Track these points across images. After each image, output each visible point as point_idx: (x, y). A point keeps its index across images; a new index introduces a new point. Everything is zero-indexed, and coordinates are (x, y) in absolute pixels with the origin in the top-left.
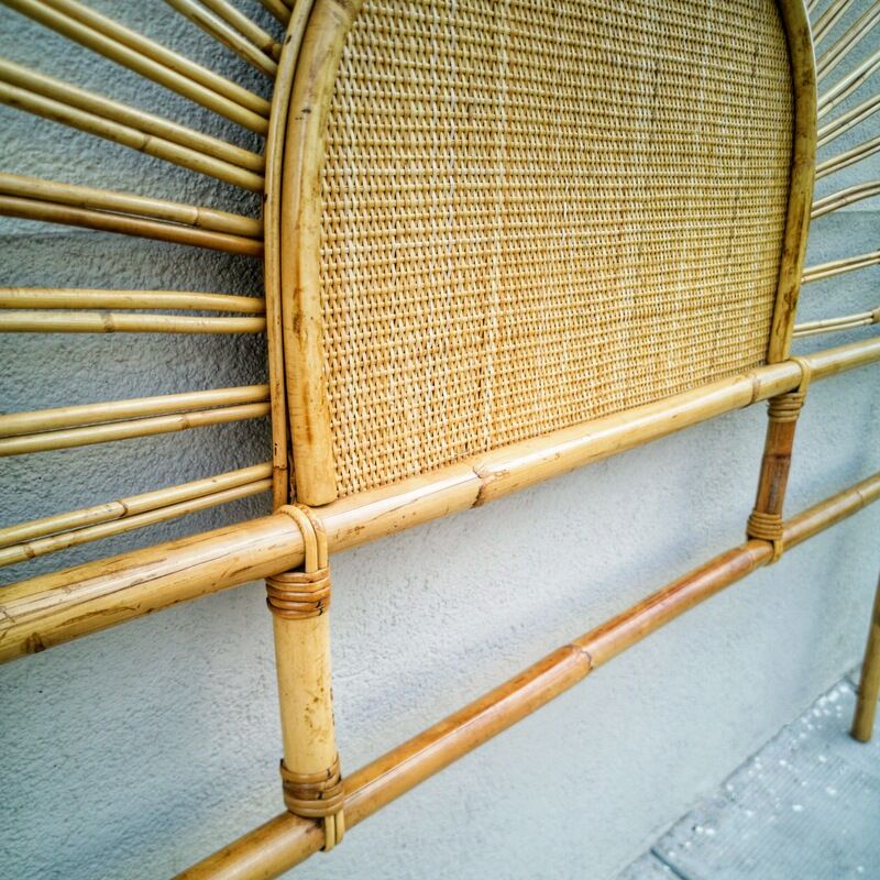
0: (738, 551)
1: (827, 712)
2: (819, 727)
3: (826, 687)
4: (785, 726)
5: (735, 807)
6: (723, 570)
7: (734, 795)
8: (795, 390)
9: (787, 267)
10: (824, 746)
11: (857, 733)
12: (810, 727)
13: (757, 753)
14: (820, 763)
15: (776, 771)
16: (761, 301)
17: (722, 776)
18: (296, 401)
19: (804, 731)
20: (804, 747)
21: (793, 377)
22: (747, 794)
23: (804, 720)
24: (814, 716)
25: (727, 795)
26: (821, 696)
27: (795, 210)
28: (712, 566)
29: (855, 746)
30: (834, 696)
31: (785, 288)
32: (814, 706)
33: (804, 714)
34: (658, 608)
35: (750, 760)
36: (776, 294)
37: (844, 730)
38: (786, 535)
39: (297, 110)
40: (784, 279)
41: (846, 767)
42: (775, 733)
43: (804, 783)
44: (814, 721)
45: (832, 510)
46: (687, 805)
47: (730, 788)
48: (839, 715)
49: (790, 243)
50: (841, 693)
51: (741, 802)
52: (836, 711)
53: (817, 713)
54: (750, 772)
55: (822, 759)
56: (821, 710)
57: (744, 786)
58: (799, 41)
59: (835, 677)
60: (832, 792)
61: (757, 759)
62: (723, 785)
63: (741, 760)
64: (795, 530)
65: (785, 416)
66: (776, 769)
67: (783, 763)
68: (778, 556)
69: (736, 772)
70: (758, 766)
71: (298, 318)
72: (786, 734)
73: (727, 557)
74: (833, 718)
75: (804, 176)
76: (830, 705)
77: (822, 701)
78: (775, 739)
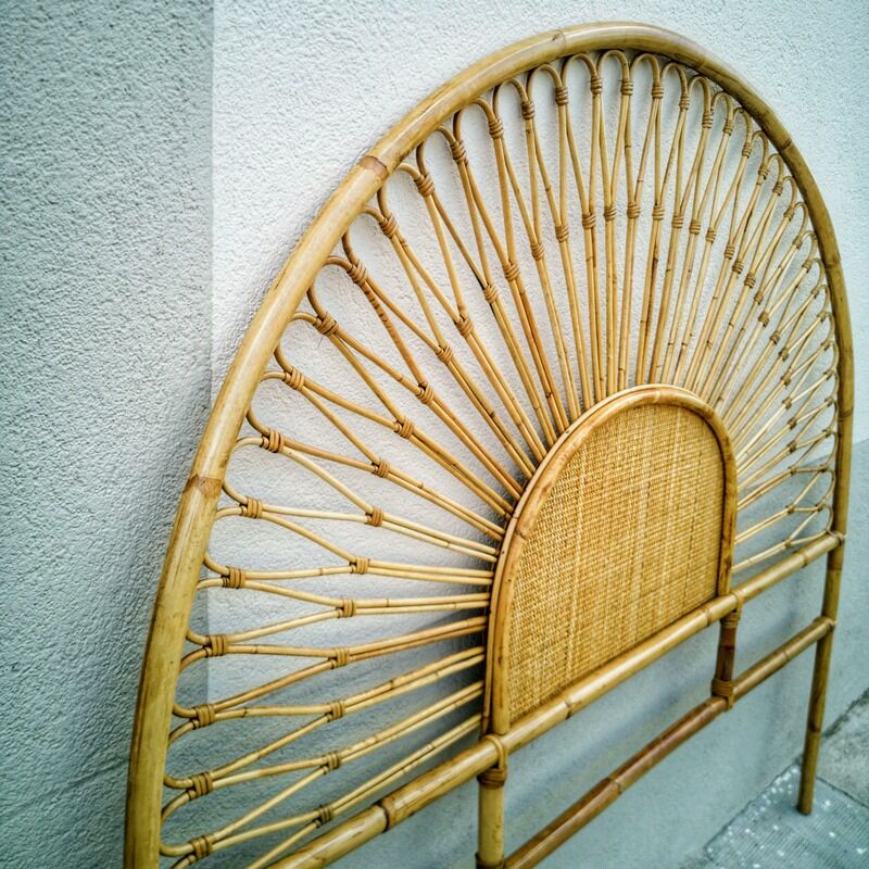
0: (704, 706)
1: (781, 790)
2: (775, 802)
3: (781, 769)
4: (750, 802)
5: (713, 865)
6: (696, 720)
7: (712, 856)
8: (735, 611)
9: (725, 545)
10: (777, 817)
11: (802, 807)
12: (768, 802)
13: (730, 823)
14: (774, 831)
15: (743, 837)
16: (711, 564)
17: (705, 841)
18: (497, 690)
19: (764, 805)
20: (763, 818)
21: (732, 605)
22: (722, 855)
23: (765, 797)
24: (772, 794)
25: (708, 855)
26: (777, 777)
27: (727, 518)
28: (688, 718)
29: (800, 818)
30: (787, 777)
31: (724, 556)
32: (772, 785)
33: (764, 792)
34: (657, 750)
35: (725, 829)
36: (720, 558)
37: (792, 805)
38: (736, 690)
39: (506, 580)
40: (724, 551)
41: (792, 835)
42: (743, 807)
43: (762, 847)
44: (771, 797)
45: (766, 668)
46: (680, 864)
47: (710, 850)
48: (790, 792)
49: (726, 534)
50: (792, 774)
51: (718, 861)
52: (788, 790)
53: (774, 790)
54: (725, 839)
55: (776, 828)
56: (777, 788)
57: (720, 849)
58: (724, 443)
59: (788, 762)
60: (781, 854)
61: (730, 828)
62: (705, 848)
63: (718, 829)
64: (742, 686)
65: (730, 625)
66: (742, 836)
67: (748, 831)
68: (731, 707)
69: (714, 838)
70: (730, 833)
71: (500, 659)
72: (750, 808)
73: (698, 710)
74: (785, 794)
75: (731, 502)
76: (784, 784)
77: (778, 781)
78: (743, 812)
